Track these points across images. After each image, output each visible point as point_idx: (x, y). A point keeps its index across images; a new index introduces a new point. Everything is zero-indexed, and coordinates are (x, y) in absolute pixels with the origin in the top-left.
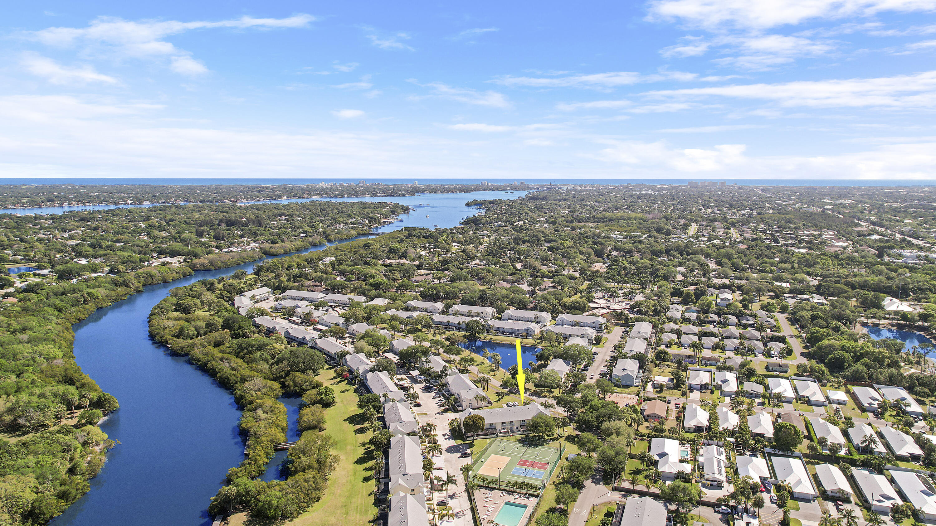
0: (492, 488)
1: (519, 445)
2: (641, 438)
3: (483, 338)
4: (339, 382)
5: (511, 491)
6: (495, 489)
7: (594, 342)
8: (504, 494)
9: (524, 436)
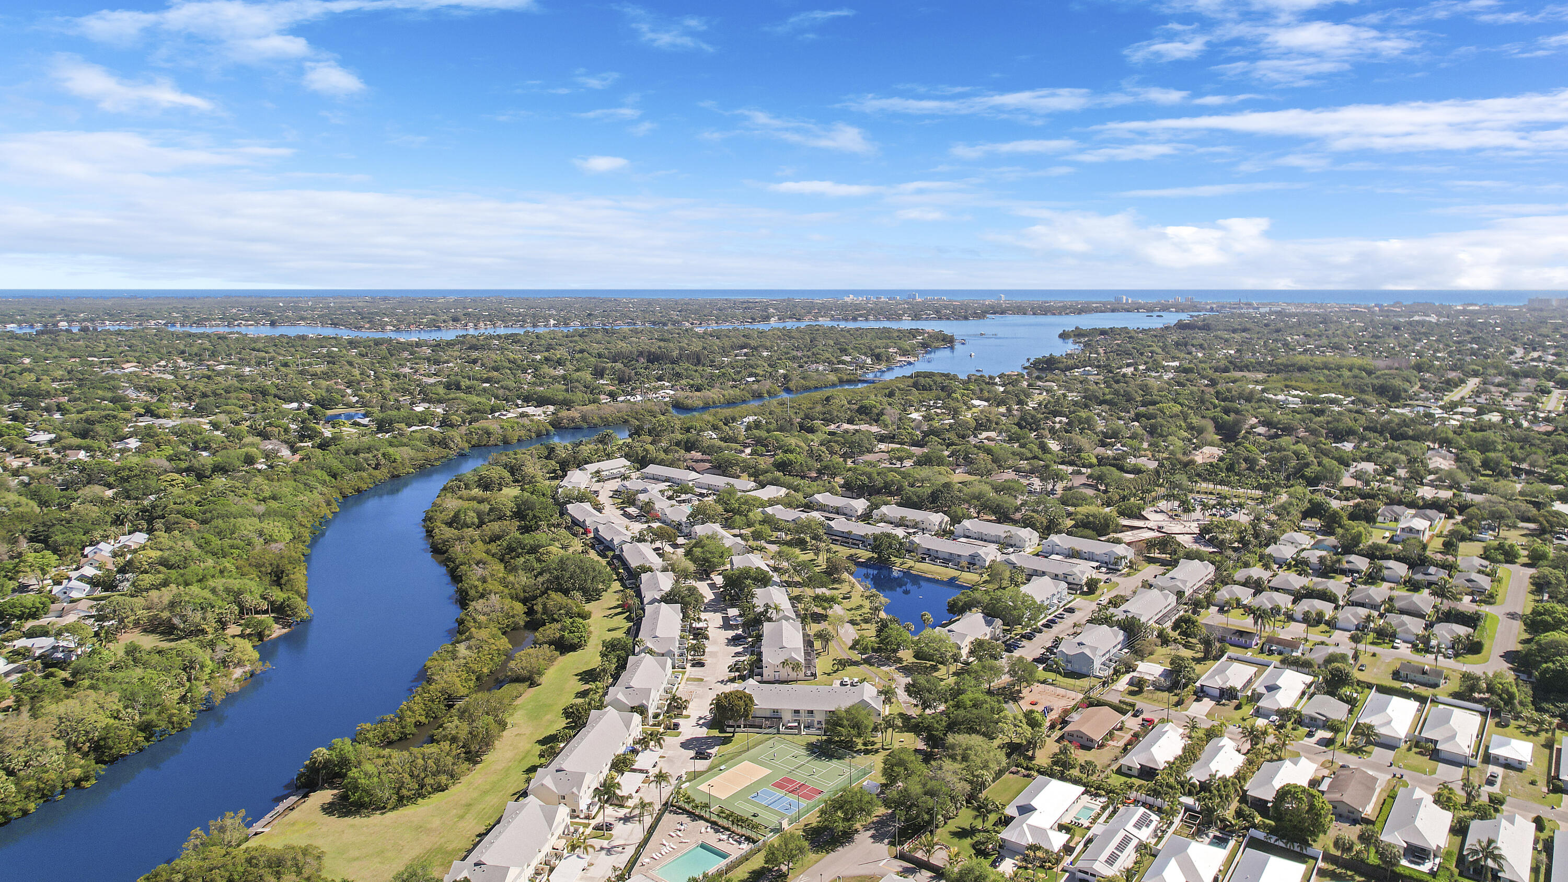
0: (697, 816)
1: (804, 752)
2: (1026, 772)
3: (898, 565)
4: (616, 614)
5: (723, 828)
6: (701, 818)
7: (1085, 589)
8: (709, 829)
9: (825, 738)
